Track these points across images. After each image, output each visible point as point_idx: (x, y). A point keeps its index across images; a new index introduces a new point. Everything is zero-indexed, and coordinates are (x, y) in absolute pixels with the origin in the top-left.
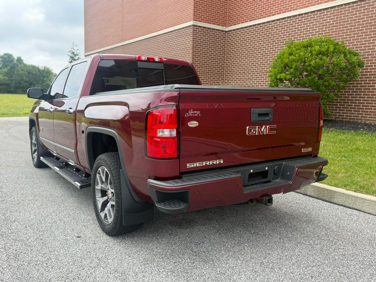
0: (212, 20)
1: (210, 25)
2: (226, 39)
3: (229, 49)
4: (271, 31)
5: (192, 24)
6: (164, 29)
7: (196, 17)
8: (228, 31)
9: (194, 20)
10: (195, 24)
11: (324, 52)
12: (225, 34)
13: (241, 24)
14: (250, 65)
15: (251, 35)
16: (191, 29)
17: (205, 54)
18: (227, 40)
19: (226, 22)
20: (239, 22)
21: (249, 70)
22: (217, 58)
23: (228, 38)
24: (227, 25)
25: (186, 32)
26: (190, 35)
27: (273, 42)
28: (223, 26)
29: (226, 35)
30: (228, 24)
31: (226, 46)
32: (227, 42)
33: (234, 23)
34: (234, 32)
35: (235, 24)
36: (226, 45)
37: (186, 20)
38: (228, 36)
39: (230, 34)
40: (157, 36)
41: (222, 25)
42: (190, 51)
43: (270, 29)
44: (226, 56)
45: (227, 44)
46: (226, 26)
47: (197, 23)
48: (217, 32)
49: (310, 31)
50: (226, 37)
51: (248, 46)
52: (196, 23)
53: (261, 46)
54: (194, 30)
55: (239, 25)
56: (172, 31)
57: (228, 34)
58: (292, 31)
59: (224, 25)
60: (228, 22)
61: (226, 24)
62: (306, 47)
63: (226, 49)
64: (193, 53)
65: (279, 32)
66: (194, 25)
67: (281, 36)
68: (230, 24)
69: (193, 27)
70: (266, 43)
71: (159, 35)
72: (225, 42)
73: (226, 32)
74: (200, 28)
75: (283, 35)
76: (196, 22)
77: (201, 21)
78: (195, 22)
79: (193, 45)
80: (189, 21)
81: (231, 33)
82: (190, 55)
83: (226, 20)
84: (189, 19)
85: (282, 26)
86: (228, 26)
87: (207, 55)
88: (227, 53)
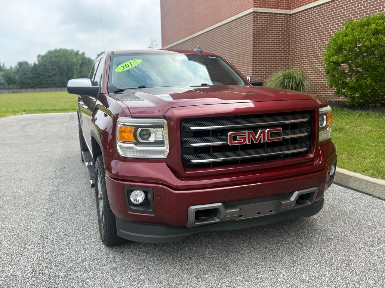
0: (274, 5)
1: (273, 9)
2: (291, 22)
3: (293, 33)
4: (336, 10)
5: (252, 11)
6: (228, 18)
7: (256, 4)
8: (292, 14)
9: (254, 7)
10: (255, 11)
12: (290, 17)
13: (305, 6)
14: (315, 47)
15: (316, 16)
16: (251, 16)
17: (267, 40)
18: (292, 23)
19: (291, 5)
20: (303, 4)
21: (314, 53)
22: (280, 43)
23: (292, 21)
24: (292, 8)
25: (247, 19)
26: (251, 22)
27: (338, 22)
28: (287, 9)
29: (291, 18)
30: (293, 7)
31: (291, 30)
32: (292, 25)
33: (298, 5)
34: (299, 14)
35: (300, 7)
36: (291, 28)
37: (247, 7)
38: (292, 19)
39: (294, 16)
40: (221, 26)
41: (285, 9)
42: (250, 39)
43: (334, 8)
44: (291, 40)
45: (292, 27)
46: (290, 9)
47: (258, 9)
48: (280, 16)
49: (377, 6)
50: (291, 20)
51: (313, 28)
52: (256, 9)
53: (326, 27)
54: (254, 17)
55: (304, 7)
56: (235, 20)
57: (292, 17)
58: (358, 9)
59: (289, 8)
60: (293, 5)
61: (291, 7)
63: (291, 33)
64: (254, 40)
65: (344, 10)
66: (254, 12)
67: (346, 14)
68: (295, 6)
69: (253, 14)
70: (330, 23)
71: (223, 25)
72: (290, 25)
73: (290, 15)
74: (261, 14)
75: (348, 14)
76: (257, 8)
77: (262, 7)
78: (255, 8)
79: (254, 32)
80: (250, 8)
81: (296, 16)
82: (250, 43)
83: (291, 3)
84: (250, 6)
85: (347, 4)
86: (293, 9)
87: (270, 40)
88: (292, 37)
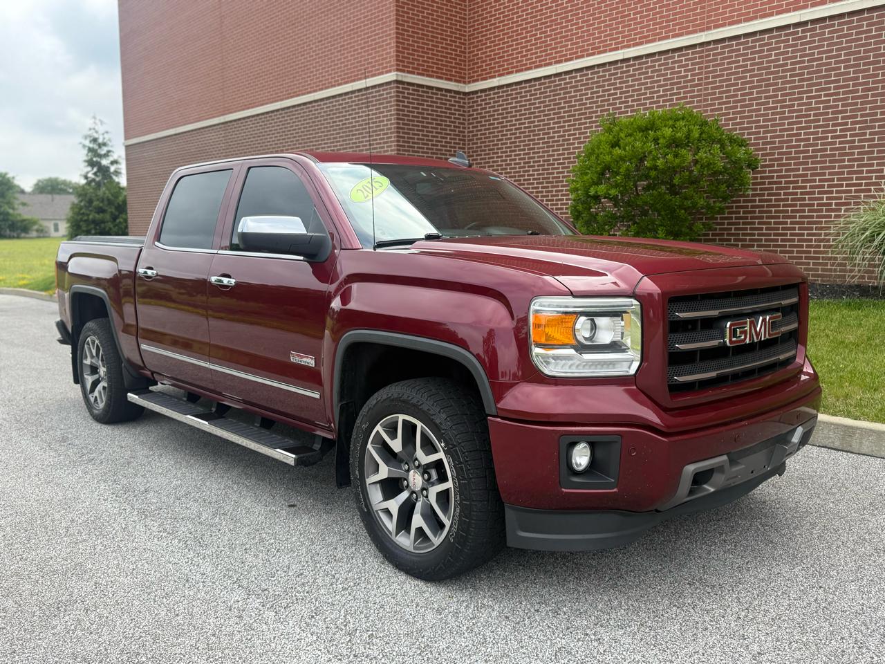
0: (435, 70)
1: (432, 79)
2: (467, 110)
3: (473, 132)
4: (564, 93)
5: (394, 78)
6: (327, 88)
7: (401, 64)
8: (469, 94)
9: (398, 70)
10: (400, 79)
11: (682, 140)
12: (464, 99)
13: (498, 79)
14: (522, 165)
15: (521, 101)
16: (391, 88)
17: (423, 144)
18: (469, 111)
19: (465, 74)
20: (493, 74)
21: (519, 176)
22: (448, 151)
23: (469, 107)
24: (467, 80)
25: (380, 95)
26: (390, 102)
27: (568, 116)
28: (459, 82)
29: (467, 101)
30: (469, 78)
31: (466, 126)
32: (469, 116)
33: (482, 75)
34: (483, 94)
35: (485, 79)
36: (466, 123)
37: (378, 69)
38: (469, 103)
39: (473, 98)
40: (310, 103)
41: (456, 81)
42: (391, 137)
43: (561, 89)
44: (466, 147)
45: (469, 120)
46: (464, 83)
47: (405, 76)
48: (446, 96)
49: (646, 94)
50: (466, 106)
51: (515, 125)
52: (402, 76)
53: (544, 125)
54: (398, 92)
55: (494, 80)
56: (346, 94)
57: (469, 99)
58: (609, 95)
59: (461, 79)
60: (469, 74)
61: (465, 78)
62: (644, 130)
63: (466, 131)
64: (398, 141)
65: (581, 95)
66: (397, 82)
67: (586, 104)
68: (473, 77)
69: (395, 85)
70: (554, 119)
71: (316, 101)
72: (464, 116)
73: (465, 94)
74: (411, 88)
75: (590, 103)
76: (403, 74)
77: (413, 73)
78: (399, 73)
79: (398, 123)
80: (387, 72)
81: (477, 97)
82: (391, 146)
83: (465, 70)
84: (386, 67)
85: (587, 84)
86: (469, 82)
87: (428, 145)
88: (469, 140)
